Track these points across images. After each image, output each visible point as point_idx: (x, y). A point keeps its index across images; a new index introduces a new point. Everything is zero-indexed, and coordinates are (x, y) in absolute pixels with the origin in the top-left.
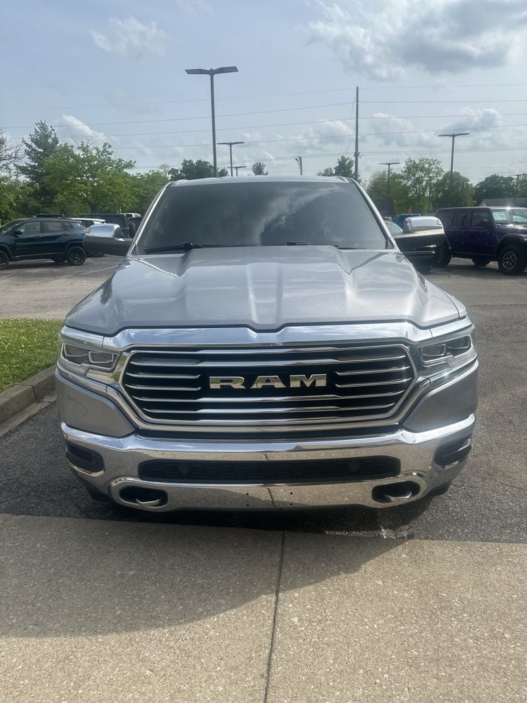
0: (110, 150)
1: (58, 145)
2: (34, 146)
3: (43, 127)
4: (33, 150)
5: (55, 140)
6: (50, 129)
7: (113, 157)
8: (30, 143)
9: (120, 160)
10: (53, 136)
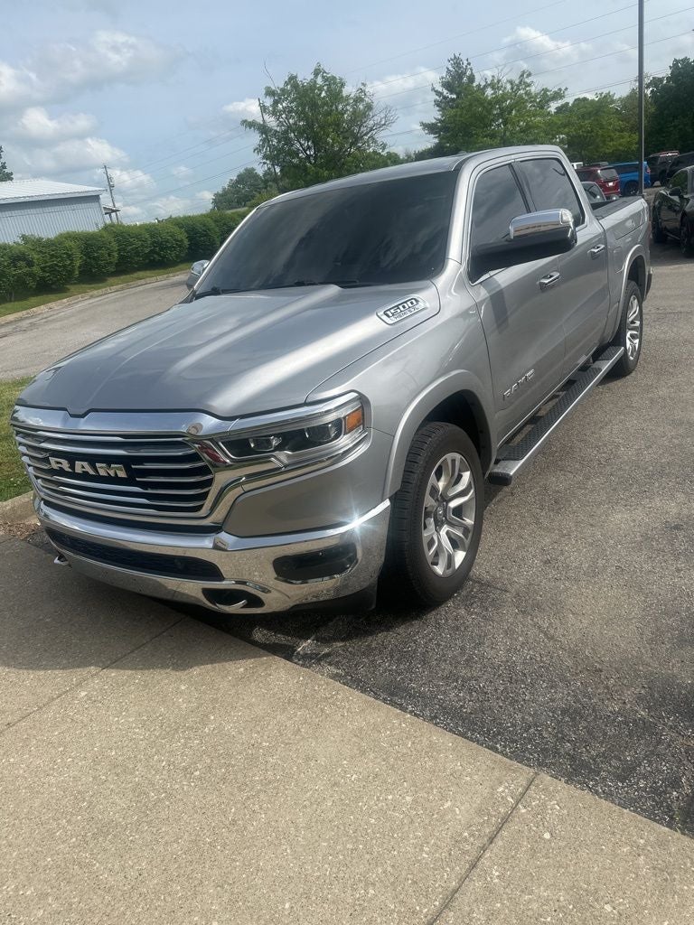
0: (528, 81)
1: (474, 85)
2: (445, 92)
3: (457, 62)
4: (445, 98)
5: (472, 79)
6: (465, 63)
7: (533, 89)
8: (440, 89)
9: (546, 90)
10: (468, 73)
